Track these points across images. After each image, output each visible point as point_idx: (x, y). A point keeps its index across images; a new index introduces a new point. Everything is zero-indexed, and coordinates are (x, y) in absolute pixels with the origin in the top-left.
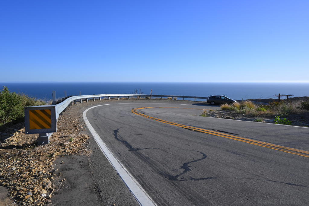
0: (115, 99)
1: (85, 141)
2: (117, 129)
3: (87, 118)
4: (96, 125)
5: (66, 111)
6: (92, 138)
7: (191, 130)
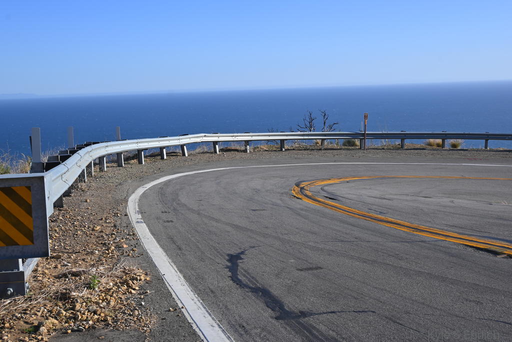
0: (237, 150)
1: (134, 289)
2: (240, 251)
3: (140, 216)
4: (171, 239)
5: (72, 195)
6: (158, 280)
7: (495, 253)
